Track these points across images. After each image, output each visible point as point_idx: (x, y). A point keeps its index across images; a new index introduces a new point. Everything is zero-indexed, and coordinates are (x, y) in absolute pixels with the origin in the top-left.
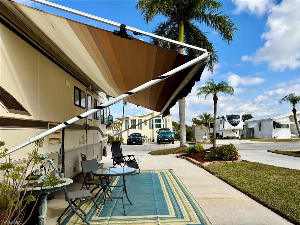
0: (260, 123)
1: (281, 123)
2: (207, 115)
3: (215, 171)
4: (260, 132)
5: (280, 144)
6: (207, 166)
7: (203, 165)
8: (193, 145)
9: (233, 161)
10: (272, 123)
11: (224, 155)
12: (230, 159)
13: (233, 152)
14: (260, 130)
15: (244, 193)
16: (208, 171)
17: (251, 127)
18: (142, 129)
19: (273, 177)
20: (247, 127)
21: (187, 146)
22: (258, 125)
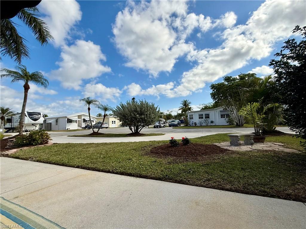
0: (57, 119)
1: (72, 120)
2: (5, 109)
3: (28, 156)
4: (56, 126)
5: (73, 132)
7: (6, 153)
9: (45, 145)
10: (67, 119)
11: (34, 140)
12: (41, 144)
13: (46, 137)
14: (57, 124)
16: (17, 158)
17: (50, 122)
20: (46, 123)
22: (55, 121)
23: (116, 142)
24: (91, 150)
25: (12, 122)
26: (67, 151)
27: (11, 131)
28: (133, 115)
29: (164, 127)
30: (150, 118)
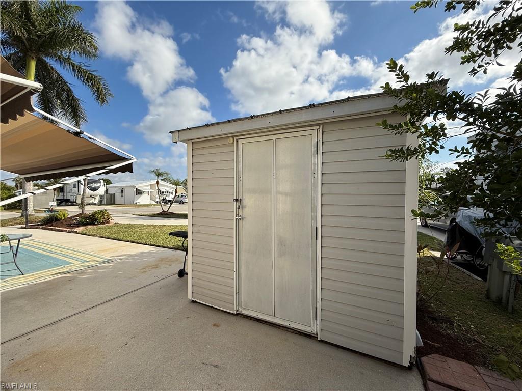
0: (123, 189)
1: (143, 191)
3: (93, 233)
4: (122, 198)
5: (141, 209)
6: (81, 231)
7: (75, 231)
8: (52, 213)
9: (106, 224)
10: (135, 190)
11: (96, 220)
12: (103, 223)
13: (107, 217)
14: (122, 196)
16: (85, 234)
17: (113, 192)
20: (108, 193)
21: (34, 215)
22: (120, 191)
25: (64, 192)
27: (64, 203)
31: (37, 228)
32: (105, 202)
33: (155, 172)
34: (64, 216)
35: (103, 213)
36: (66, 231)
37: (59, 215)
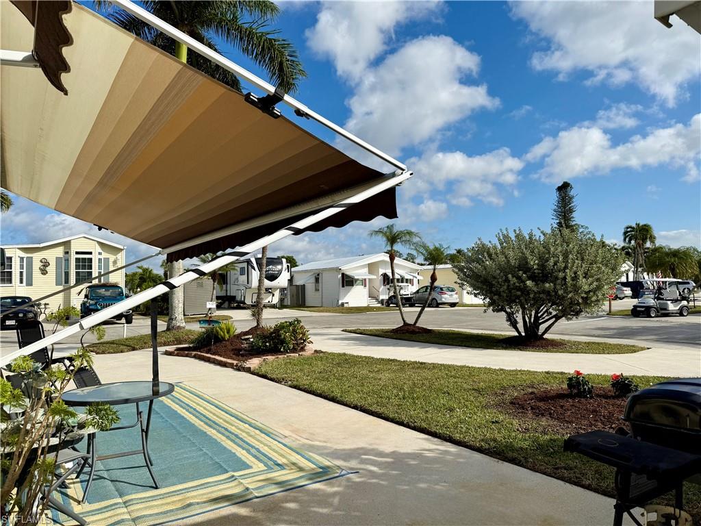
0: (318, 275)
1: (356, 277)
3: (279, 376)
4: (317, 294)
5: (355, 317)
6: (257, 367)
7: (247, 366)
8: (209, 324)
9: (300, 353)
10: (340, 276)
11: (283, 342)
12: (294, 350)
13: (301, 335)
14: (317, 290)
15: (355, 408)
16: (264, 376)
17: (301, 282)
18: (31, 285)
19: (385, 376)
20: (295, 284)
21: (184, 328)
22: (313, 280)
23: (450, 363)
24: (383, 378)
25: (227, 283)
26: (339, 374)
27: (226, 304)
28: (513, 280)
29: (681, 314)
30: (576, 289)
31: (187, 356)
32: (288, 301)
33: (385, 234)
34: (228, 332)
35: (294, 327)
36: (231, 366)
37: (221, 329)
